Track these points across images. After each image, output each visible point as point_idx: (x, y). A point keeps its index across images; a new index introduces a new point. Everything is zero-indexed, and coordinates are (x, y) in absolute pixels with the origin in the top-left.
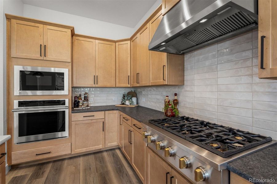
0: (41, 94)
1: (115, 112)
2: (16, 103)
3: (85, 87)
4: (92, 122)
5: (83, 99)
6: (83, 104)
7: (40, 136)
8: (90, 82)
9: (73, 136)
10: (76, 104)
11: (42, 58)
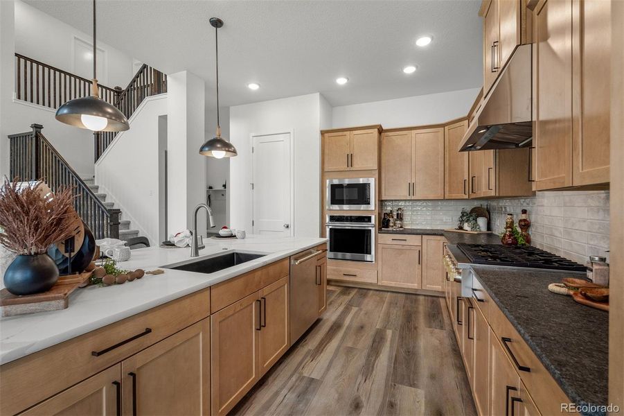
0: (348, 209)
1: (439, 238)
2: (328, 219)
3: (398, 200)
4: (404, 248)
5: (395, 217)
6: (395, 224)
7: (348, 255)
8: (403, 193)
9: (380, 263)
10: (384, 223)
11: (349, 169)
